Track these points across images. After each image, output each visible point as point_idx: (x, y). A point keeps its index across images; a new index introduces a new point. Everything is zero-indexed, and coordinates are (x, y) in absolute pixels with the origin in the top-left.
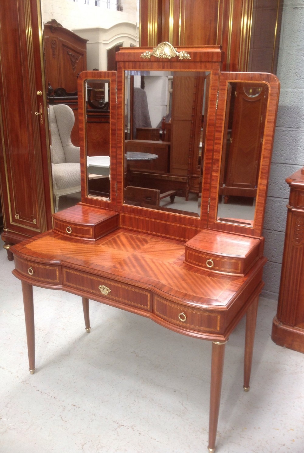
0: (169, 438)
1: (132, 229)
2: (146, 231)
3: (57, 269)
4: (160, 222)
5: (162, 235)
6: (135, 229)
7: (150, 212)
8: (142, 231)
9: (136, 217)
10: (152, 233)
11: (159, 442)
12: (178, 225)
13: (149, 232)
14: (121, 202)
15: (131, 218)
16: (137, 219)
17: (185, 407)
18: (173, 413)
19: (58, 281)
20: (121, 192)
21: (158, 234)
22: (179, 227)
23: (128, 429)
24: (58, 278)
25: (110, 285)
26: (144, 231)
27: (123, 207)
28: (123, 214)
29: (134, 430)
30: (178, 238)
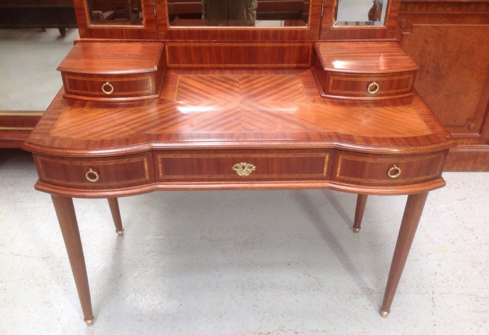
0: (330, 322)
1: (191, 65)
2: (217, 65)
3: (145, 159)
4: (241, 45)
5: (245, 65)
6: (195, 66)
7: (222, 31)
8: (209, 65)
9: (197, 45)
10: (226, 65)
11: (324, 332)
12: (271, 45)
13: (221, 65)
14: (165, 25)
15: (187, 49)
16: (200, 47)
17: (315, 277)
18: (309, 290)
19: (147, 177)
20: (164, 6)
21: (237, 65)
22: (273, 47)
23: (278, 333)
24: (147, 174)
25: (255, 159)
26: (213, 65)
27: (171, 31)
28: (173, 45)
29: (286, 332)
30: (272, 65)
